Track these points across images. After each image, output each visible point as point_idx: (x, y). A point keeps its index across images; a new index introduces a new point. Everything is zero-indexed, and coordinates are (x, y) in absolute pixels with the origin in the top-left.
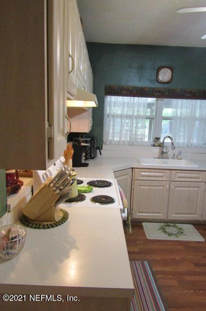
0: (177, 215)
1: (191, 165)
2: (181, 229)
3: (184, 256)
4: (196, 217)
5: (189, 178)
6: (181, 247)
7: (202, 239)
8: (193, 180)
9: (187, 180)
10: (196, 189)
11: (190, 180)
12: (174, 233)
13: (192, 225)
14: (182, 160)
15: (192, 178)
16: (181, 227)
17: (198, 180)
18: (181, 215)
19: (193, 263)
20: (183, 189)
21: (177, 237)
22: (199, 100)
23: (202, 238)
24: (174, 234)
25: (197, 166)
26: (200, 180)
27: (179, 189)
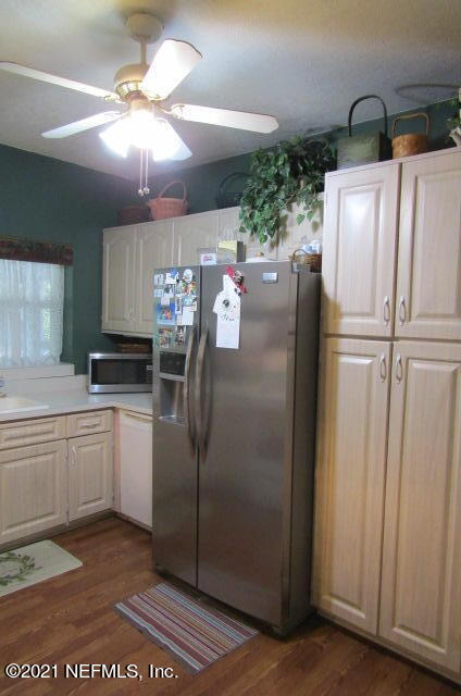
0: (14, 530)
1: (32, 405)
2: (27, 558)
3: (49, 617)
4: (57, 519)
5: (32, 435)
6: (38, 600)
7: (76, 563)
8: (41, 438)
9: (28, 440)
10: (50, 457)
11: (35, 439)
12: (12, 574)
13: (49, 542)
14: (7, 399)
15: (37, 434)
16: (29, 555)
17: (50, 437)
18: (22, 527)
19: (73, 623)
20: (19, 464)
21: (21, 579)
22: (29, 264)
23: (75, 560)
24: (14, 578)
25: (47, 407)
26: (56, 436)
27: (12, 465)
